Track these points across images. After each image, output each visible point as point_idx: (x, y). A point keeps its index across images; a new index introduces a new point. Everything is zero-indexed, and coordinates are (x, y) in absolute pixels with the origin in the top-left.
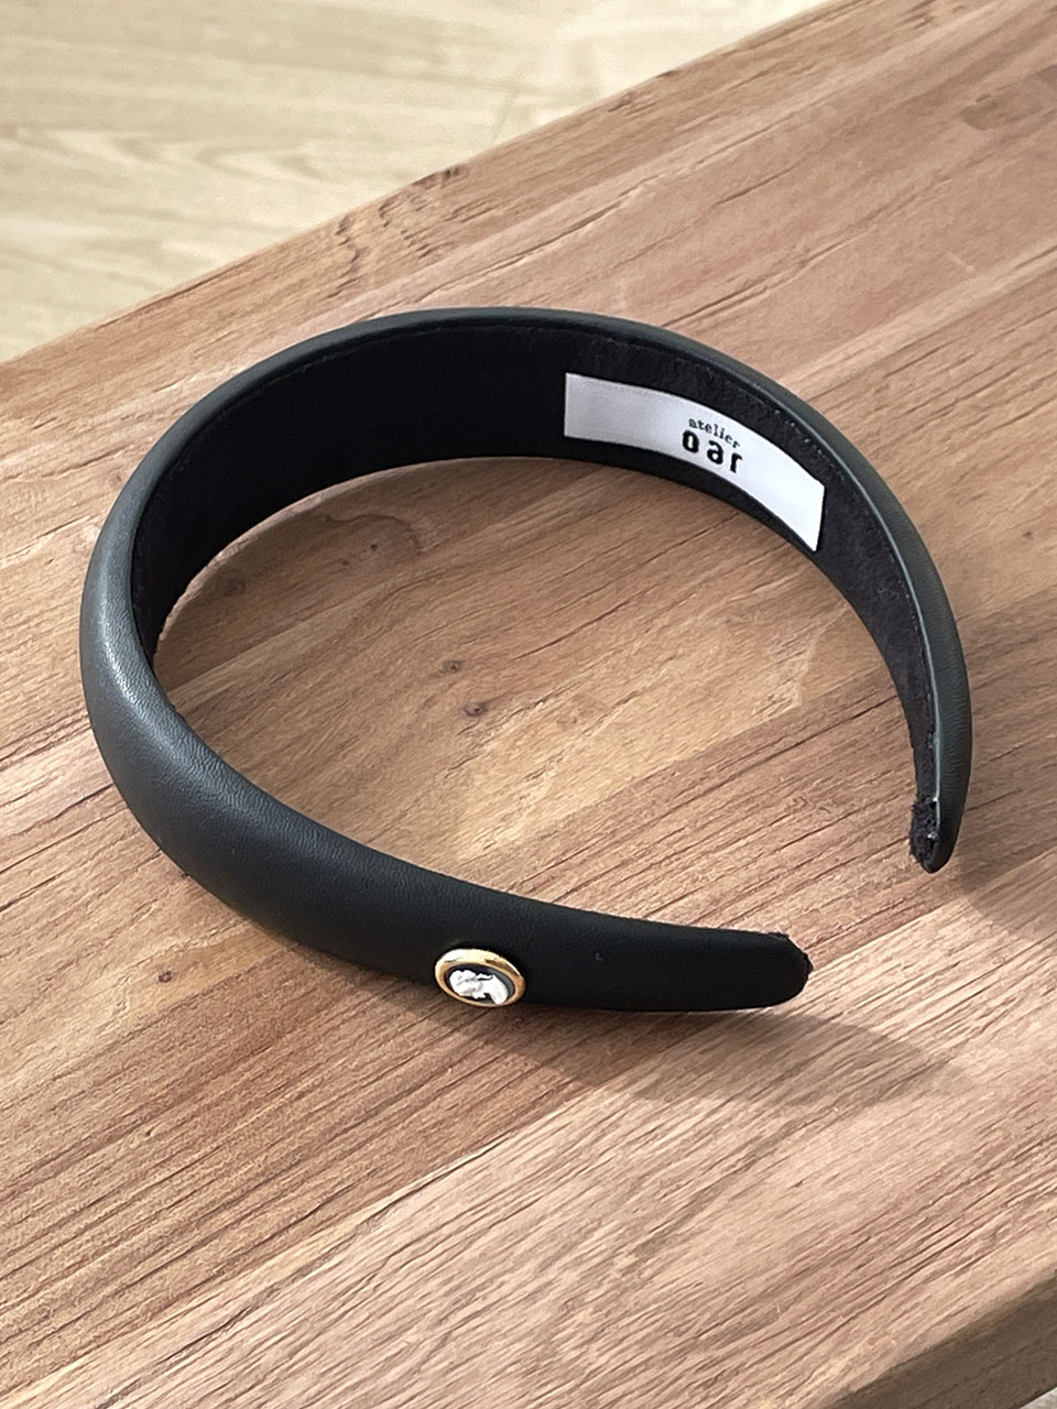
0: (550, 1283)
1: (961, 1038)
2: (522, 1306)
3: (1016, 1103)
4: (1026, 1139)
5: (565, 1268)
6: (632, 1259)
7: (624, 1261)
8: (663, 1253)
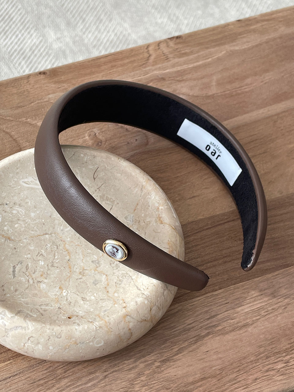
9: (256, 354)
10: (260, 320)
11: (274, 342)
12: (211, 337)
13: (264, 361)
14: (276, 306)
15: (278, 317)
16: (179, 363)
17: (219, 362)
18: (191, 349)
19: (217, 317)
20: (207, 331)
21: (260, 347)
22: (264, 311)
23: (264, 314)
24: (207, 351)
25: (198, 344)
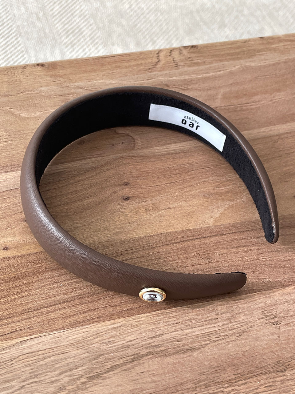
0: (60, 379)
1: (208, 342)
2: (48, 384)
3: (214, 368)
4: (212, 381)
5: (66, 376)
6: (85, 380)
7: (83, 380)
8: (95, 381)
9: (196, 381)
10: (209, 345)
11: (218, 371)
12: (151, 358)
13: (203, 390)
14: (230, 332)
15: (229, 344)
16: (107, 381)
17: (153, 385)
18: (124, 368)
19: (162, 337)
20: (148, 351)
21: (202, 374)
22: (215, 337)
23: (214, 339)
24: (142, 373)
25: (134, 363)
